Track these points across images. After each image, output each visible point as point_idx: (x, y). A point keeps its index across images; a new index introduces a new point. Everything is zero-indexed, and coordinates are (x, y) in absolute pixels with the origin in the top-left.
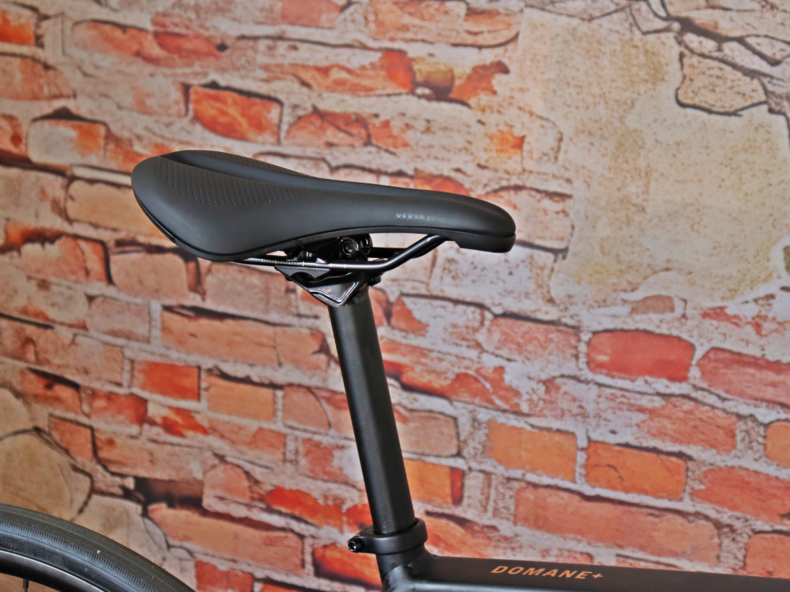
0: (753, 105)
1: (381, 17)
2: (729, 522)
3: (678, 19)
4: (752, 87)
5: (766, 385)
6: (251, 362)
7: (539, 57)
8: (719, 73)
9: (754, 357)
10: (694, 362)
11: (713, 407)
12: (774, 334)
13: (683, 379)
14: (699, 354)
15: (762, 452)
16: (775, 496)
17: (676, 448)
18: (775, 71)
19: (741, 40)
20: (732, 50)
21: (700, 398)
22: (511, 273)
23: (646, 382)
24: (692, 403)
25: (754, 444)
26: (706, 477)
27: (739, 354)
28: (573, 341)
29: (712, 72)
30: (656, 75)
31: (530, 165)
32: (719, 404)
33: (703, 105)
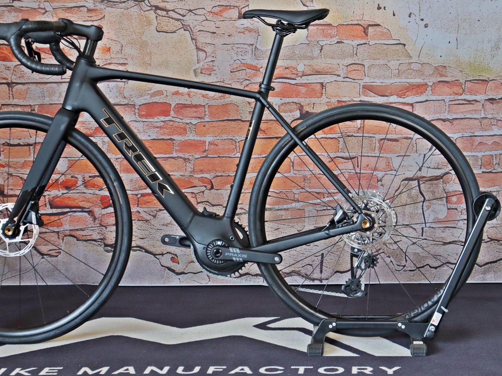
0: (179, 29)
1: (58, 15)
2: (188, 157)
3: (154, 6)
4: (178, 24)
5: (193, 112)
6: (19, 138)
7: (112, 22)
8: (168, 21)
9: (189, 104)
10: (171, 109)
11: (179, 122)
12: (194, 96)
13: (169, 115)
14: (172, 107)
15: (195, 133)
16: (200, 146)
17: (169, 137)
18: (184, 18)
19: (173, 11)
20: (171, 14)
21: (175, 120)
22: (110, 91)
23: (158, 118)
24: (172, 122)
25: (192, 131)
26: (179, 145)
27: (185, 104)
28: (133, 109)
29: (166, 21)
30: (149, 23)
31: (113, 56)
32: (180, 121)
33: (164, 31)
